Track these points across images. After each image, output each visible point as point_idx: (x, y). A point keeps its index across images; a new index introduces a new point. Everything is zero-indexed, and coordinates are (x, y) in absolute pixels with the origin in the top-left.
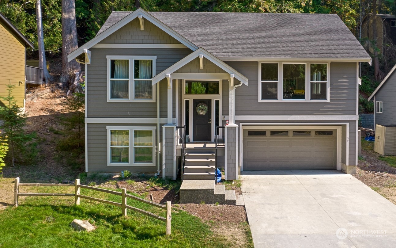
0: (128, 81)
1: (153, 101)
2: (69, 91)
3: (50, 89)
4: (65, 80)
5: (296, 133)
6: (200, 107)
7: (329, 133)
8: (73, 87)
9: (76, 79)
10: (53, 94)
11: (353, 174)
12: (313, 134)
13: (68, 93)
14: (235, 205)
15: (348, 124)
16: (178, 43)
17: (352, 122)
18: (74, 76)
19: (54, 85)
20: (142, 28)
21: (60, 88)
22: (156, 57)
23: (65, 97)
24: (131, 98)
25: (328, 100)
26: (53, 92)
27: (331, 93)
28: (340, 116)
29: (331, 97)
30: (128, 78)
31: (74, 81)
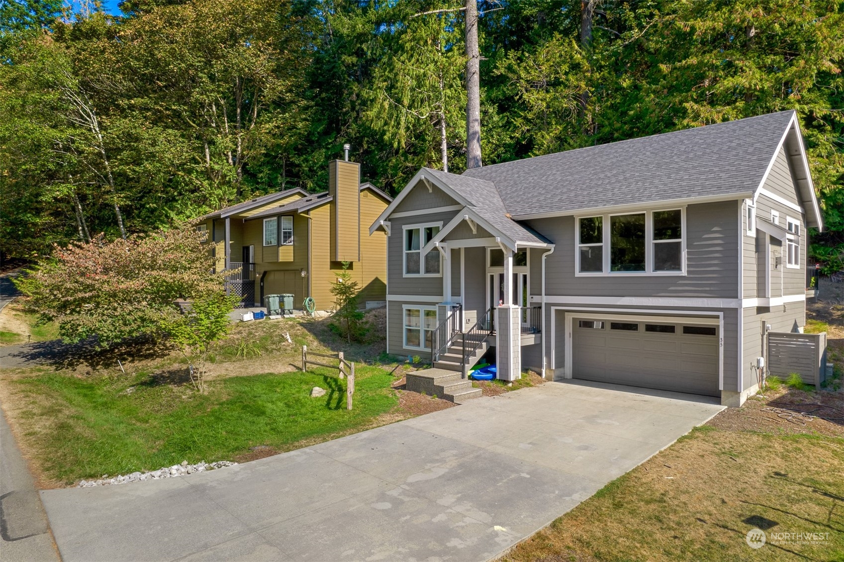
0: (419, 253)
1: (440, 275)
11: (734, 407)
12: (679, 330)
15: (721, 314)
17: (728, 312)
20: (431, 191)
22: (442, 223)
24: (423, 273)
25: (684, 272)
27: (688, 260)
28: (705, 300)
29: (689, 266)
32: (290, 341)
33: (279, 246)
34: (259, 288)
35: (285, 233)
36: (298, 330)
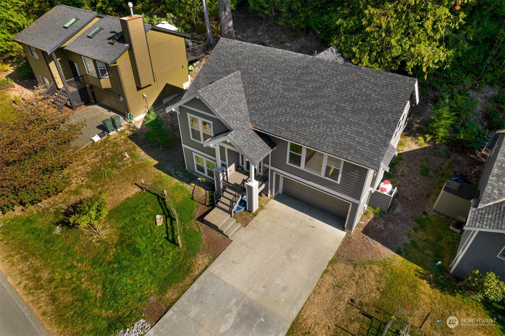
0: (199, 131)
11: (348, 234)
14: (228, 238)
15: (351, 204)
17: (354, 204)
24: (202, 142)
25: (338, 182)
29: (341, 181)
32: (128, 156)
33: (100, 79)
34: (91, 94)
35: (101, 70)
36: (130, 144)
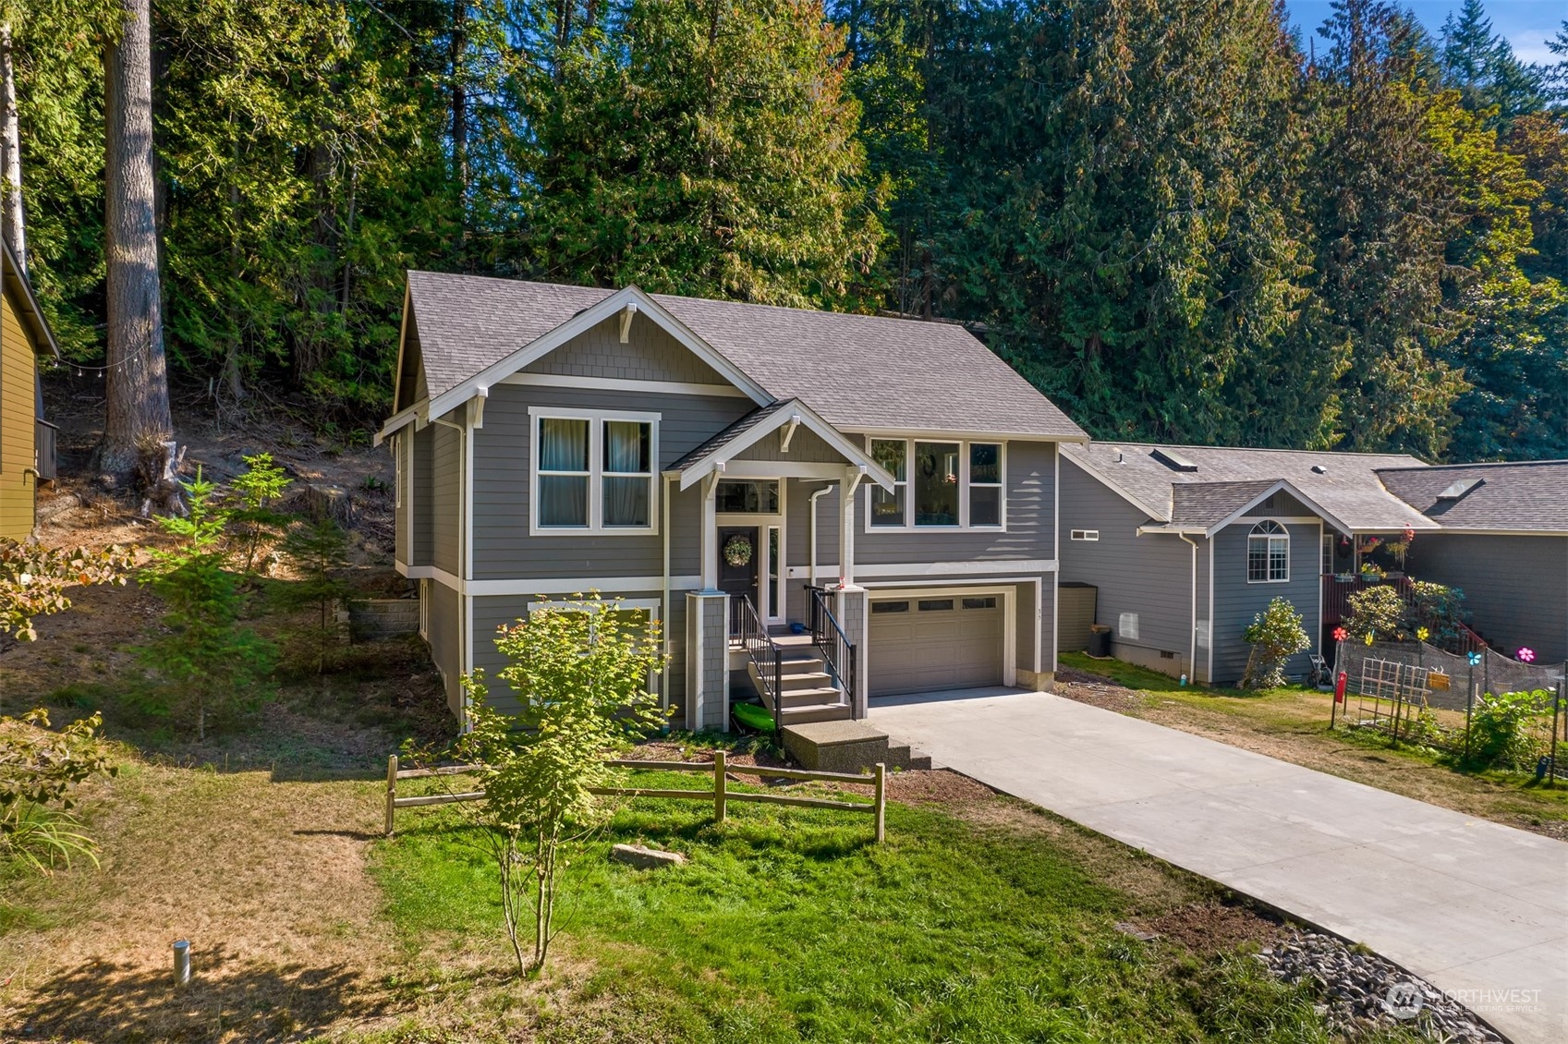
0: (586, 479)
1: (652, 530)
2: (148, 502)
3: (73, 494)
4: (122, 465)
5: (925, 605)
6: (736, 546)
7: (990, 602)
8: (161, 488)
9: (169, 462)
10: (88, 514)
11: (1049, 690)
12: (957, 605)
13: (145, 510)
14: (929, 768)
15: (1038, 580)
16: (723, 381)
17: (1047, 576)
18: (161, 456)
19: (81, 481)
20: (624, 338)
21: (108, 491)
22: (658, 416)
23: (139, 521)
24: (595, 527)
25: (1003, 529)
26: (86, 505)
27: (1009, 511)
28: (1025, 563)
29: (1009, 520)
30: (586, 468)
31: (161, 470)
